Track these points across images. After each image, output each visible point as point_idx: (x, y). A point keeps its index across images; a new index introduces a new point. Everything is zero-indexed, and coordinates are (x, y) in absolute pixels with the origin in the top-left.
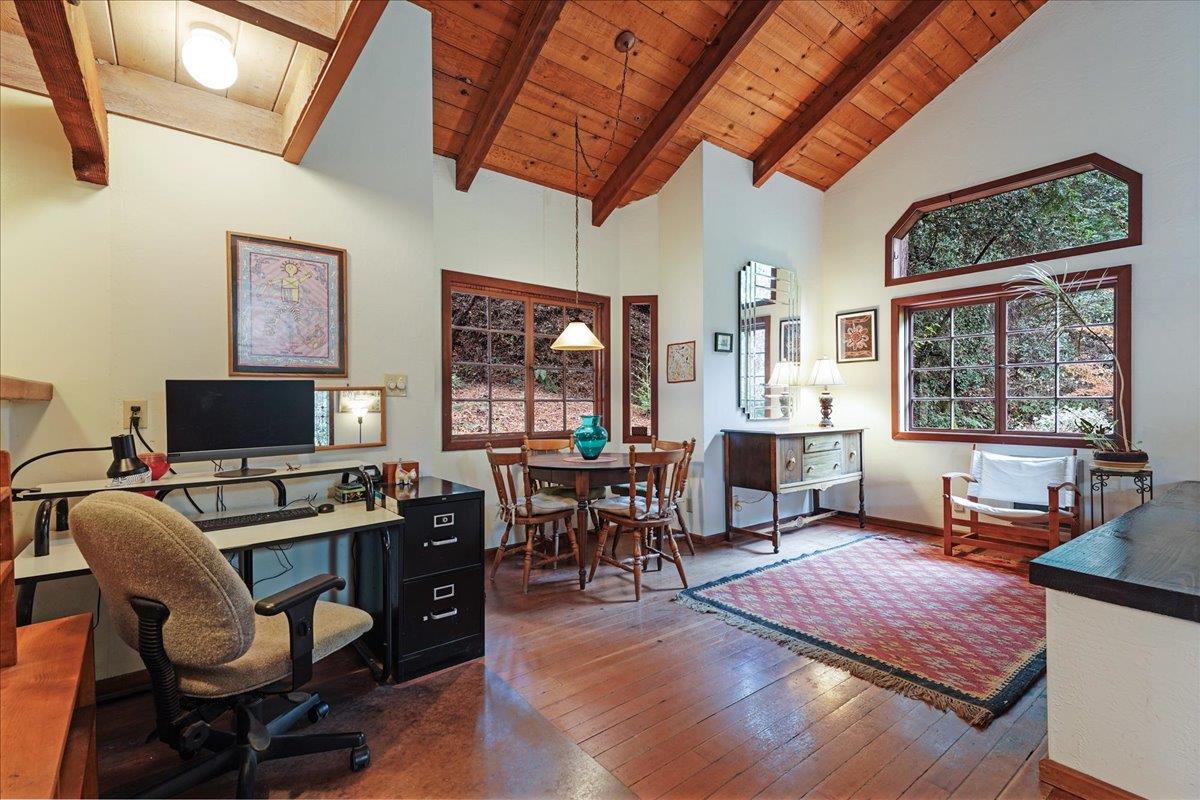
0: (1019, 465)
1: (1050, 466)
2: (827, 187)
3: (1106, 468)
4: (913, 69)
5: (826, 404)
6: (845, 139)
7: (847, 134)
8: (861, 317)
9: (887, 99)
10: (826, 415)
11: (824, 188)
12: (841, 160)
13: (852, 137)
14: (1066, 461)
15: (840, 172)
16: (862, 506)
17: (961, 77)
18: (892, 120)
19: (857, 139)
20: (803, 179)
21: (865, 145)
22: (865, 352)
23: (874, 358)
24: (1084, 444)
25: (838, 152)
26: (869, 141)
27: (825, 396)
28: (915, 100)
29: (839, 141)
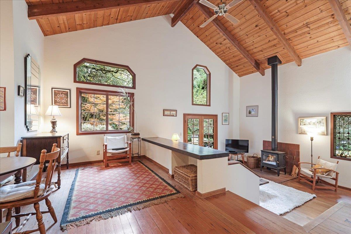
0: (115, 139)
1: (122, 138)
2: (47, 35)
3: (134, 137)
4: (93, 17)
5: (54, 123)
6: (64, 23)
7: (66, 22)
8: (64, 91)
9: (82, 20)
10: (54, 128)
11: (45, 35)
12: (58, 29)
13: (66, 23)
14: (124, 136)
15: (54, 33)
16: (68, 161)
17: (98, 28)
18: (79, 27)
19: (67, 26)
20: (41, 26)
21: (68, 29)
22: (66, 104)
23: (69, 107)
24: (129, 132)
25: (59, 26)
26: (69, 29)
27: (54, 120)
28: (87, 25)
29: (62, 22)
